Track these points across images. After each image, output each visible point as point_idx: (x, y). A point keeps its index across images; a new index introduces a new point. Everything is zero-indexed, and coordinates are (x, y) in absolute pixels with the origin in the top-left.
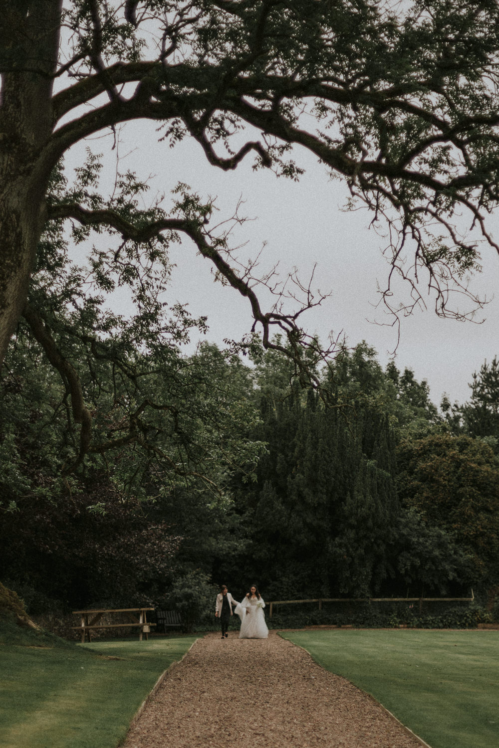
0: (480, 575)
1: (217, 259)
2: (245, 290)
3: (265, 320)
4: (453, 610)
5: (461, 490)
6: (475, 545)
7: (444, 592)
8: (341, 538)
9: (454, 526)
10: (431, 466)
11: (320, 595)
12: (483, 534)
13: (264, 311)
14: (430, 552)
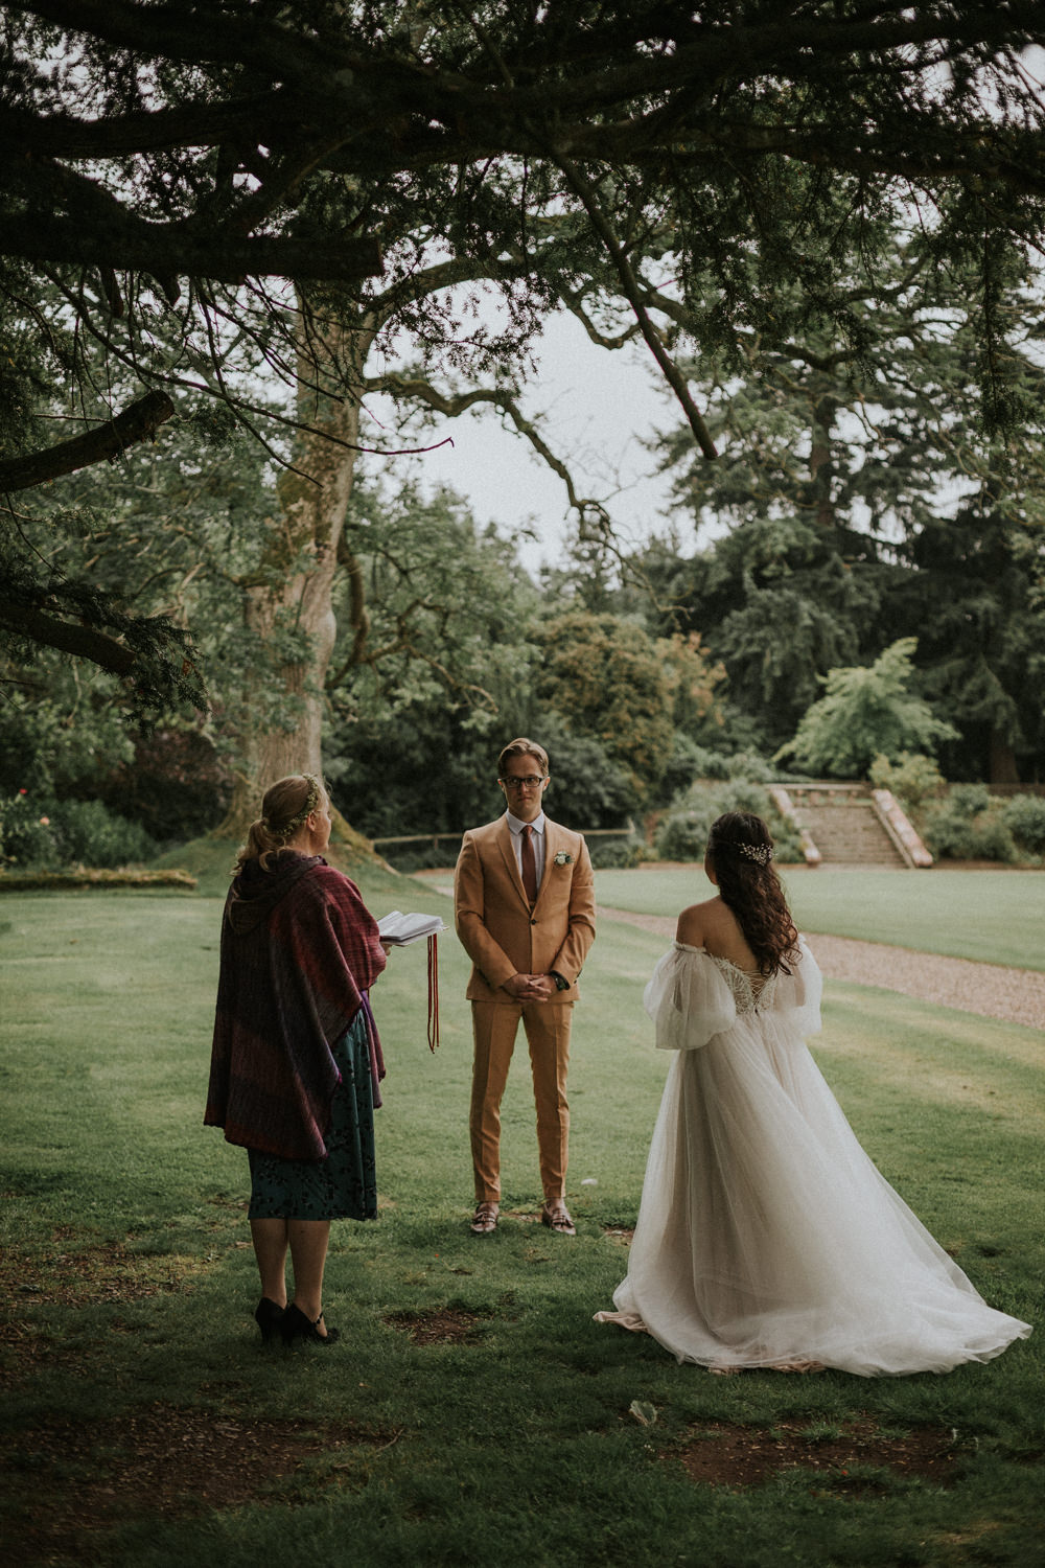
0: (639, 800)
1: (534, 437)
2: (563, 473)
3: (581, 507)
4: (609, 845)
5: (613, 689)
6: (632, 762)
7: (596, 823)
8: (469, 754)
9: (605, 736)
10: (574, 658)
11: (436, 830)
12: (641, 747)
13: (579, 497)
14: (580, 771)
